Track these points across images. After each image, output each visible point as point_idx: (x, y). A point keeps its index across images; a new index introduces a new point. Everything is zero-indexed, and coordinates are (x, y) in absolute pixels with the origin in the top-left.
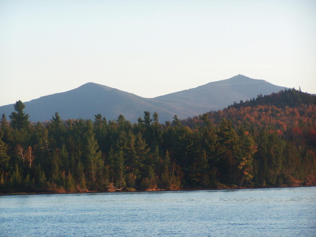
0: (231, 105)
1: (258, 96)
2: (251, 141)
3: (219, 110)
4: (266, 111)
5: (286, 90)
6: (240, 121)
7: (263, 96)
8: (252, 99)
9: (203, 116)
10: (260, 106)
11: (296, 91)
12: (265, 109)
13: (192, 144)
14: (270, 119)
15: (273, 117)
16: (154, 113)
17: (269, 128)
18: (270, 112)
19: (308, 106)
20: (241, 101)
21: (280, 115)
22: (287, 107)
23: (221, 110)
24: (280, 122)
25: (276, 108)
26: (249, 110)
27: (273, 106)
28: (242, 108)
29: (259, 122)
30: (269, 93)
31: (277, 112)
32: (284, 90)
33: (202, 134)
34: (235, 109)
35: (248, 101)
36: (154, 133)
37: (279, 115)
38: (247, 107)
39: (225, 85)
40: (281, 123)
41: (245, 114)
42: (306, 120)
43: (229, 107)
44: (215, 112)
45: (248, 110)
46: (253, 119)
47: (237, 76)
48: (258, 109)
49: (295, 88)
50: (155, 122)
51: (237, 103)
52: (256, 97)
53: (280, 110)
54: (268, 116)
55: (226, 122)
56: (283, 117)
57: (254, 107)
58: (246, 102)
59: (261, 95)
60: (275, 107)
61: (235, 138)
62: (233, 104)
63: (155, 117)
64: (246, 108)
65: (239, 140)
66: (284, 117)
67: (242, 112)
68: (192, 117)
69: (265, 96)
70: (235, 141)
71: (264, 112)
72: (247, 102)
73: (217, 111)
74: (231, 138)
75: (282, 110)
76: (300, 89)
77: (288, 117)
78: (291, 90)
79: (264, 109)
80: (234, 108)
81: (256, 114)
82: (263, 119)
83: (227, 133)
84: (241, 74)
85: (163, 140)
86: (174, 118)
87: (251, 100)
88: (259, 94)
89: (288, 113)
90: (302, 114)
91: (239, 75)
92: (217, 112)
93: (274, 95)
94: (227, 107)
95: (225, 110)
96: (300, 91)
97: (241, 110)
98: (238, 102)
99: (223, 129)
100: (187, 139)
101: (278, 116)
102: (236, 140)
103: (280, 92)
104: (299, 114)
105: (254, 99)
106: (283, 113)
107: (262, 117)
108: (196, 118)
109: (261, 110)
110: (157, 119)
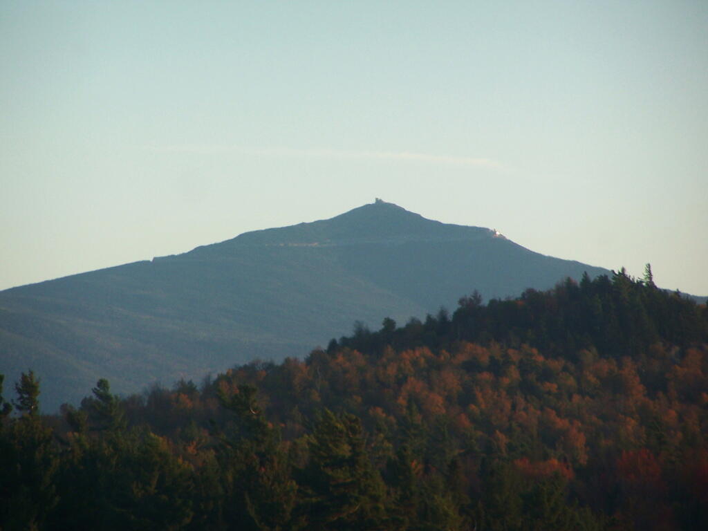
0: (344, 339)
1: (461, 302)
2: (447, 515)
3: (287, 360)
4: (497, 368)
5: (586, 280)
6: (379, 410)
7: (485, 302)
8: (435, 314)
9: (217, 382)
10: (469, 346)
11: (632, 283)
12: (492, 358)
13: (187, 521)
14: (514, 407)
15: (526, 399)
16: (23, 374)
17: (511, 448)
18: (514, 373)
19: (683, 355)
20: (389, 323)
21: (559, 388)
22: (589, 355)
23: (296, 360)
24: (558, 420)
25: (541, 359)
26: (423, 360)
27: (526, 346)
28: (389, 350)
29: (463, 416)
30: (511, 290)
31: (546, 375)
32: (578, 279)
33: (230, 478)
34: (360, 359)
35: (419, 322)
36: (19, 466)
37: (554, 387)
38: (414, 350)
39: (316, 244)
40: (561, 423)
41: (401, 381)
42: (673, 413)
43: (333, 344)
44: (270, 366)
45: (415, 363)
46: (437, 402)
47: (367, 208)
48: (462, 358)
49: (628, 273)
50: (22, 418)
51: (367, 332)
52: (452, 308)
53: (556, 365)
54: (504, 393)
55: (340, 426)
56: (570, 397)
57: (444, 351)
58: (408, 326)
59: (477, 298)
60: (535, 351)
61: (375, 499)
62: (350, 333)
63: (25, 396)
64: (407, 355)
65: (393, 507)
66: (576, 398)
67: (392, 370)
68: (169, 386)
69: (493, 302)
70: (377, 509)
71: (486, 376)
72: (413, 325)
73: (279, 361)
74: (357, 499)
75: (565, 369)
76: (650, 276)
77: (592, 397)
78: (610, 278)
79: (485, 360)
80: (356, 352)
81: (452, 380)
82: (483, 406)
83: (341, 475)
84: (386, 200)
85: (57, 499)
86: (95, 391)
87: (429, 318)
88: (469, 295)
89: (593, 379)
90: (654, 385)
91: (379, 202)
92: (282, 368)
93: (532, 297)
94: (325, 346)
95: (316, 358)
96: (651, 285)
97: (384, 360)
98: (376, 326)
99: (325, 455)
100: (164, 497)
101: (549, 393)
102: (382, 506)
103: (559, 288)
104: (641, 388)
105: (443, 315)
106: (571, 381)
107: (479, 395)
108: (187, 389)
109: (471, 367)
110: (33, 402)
